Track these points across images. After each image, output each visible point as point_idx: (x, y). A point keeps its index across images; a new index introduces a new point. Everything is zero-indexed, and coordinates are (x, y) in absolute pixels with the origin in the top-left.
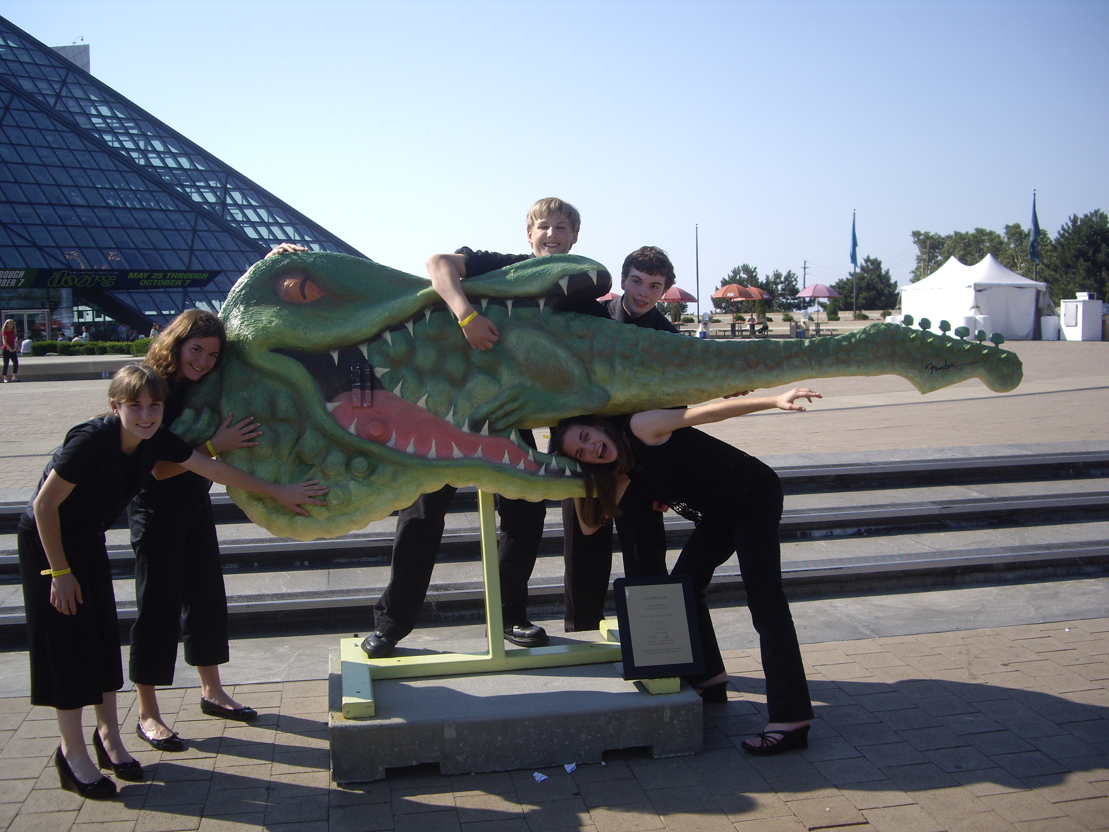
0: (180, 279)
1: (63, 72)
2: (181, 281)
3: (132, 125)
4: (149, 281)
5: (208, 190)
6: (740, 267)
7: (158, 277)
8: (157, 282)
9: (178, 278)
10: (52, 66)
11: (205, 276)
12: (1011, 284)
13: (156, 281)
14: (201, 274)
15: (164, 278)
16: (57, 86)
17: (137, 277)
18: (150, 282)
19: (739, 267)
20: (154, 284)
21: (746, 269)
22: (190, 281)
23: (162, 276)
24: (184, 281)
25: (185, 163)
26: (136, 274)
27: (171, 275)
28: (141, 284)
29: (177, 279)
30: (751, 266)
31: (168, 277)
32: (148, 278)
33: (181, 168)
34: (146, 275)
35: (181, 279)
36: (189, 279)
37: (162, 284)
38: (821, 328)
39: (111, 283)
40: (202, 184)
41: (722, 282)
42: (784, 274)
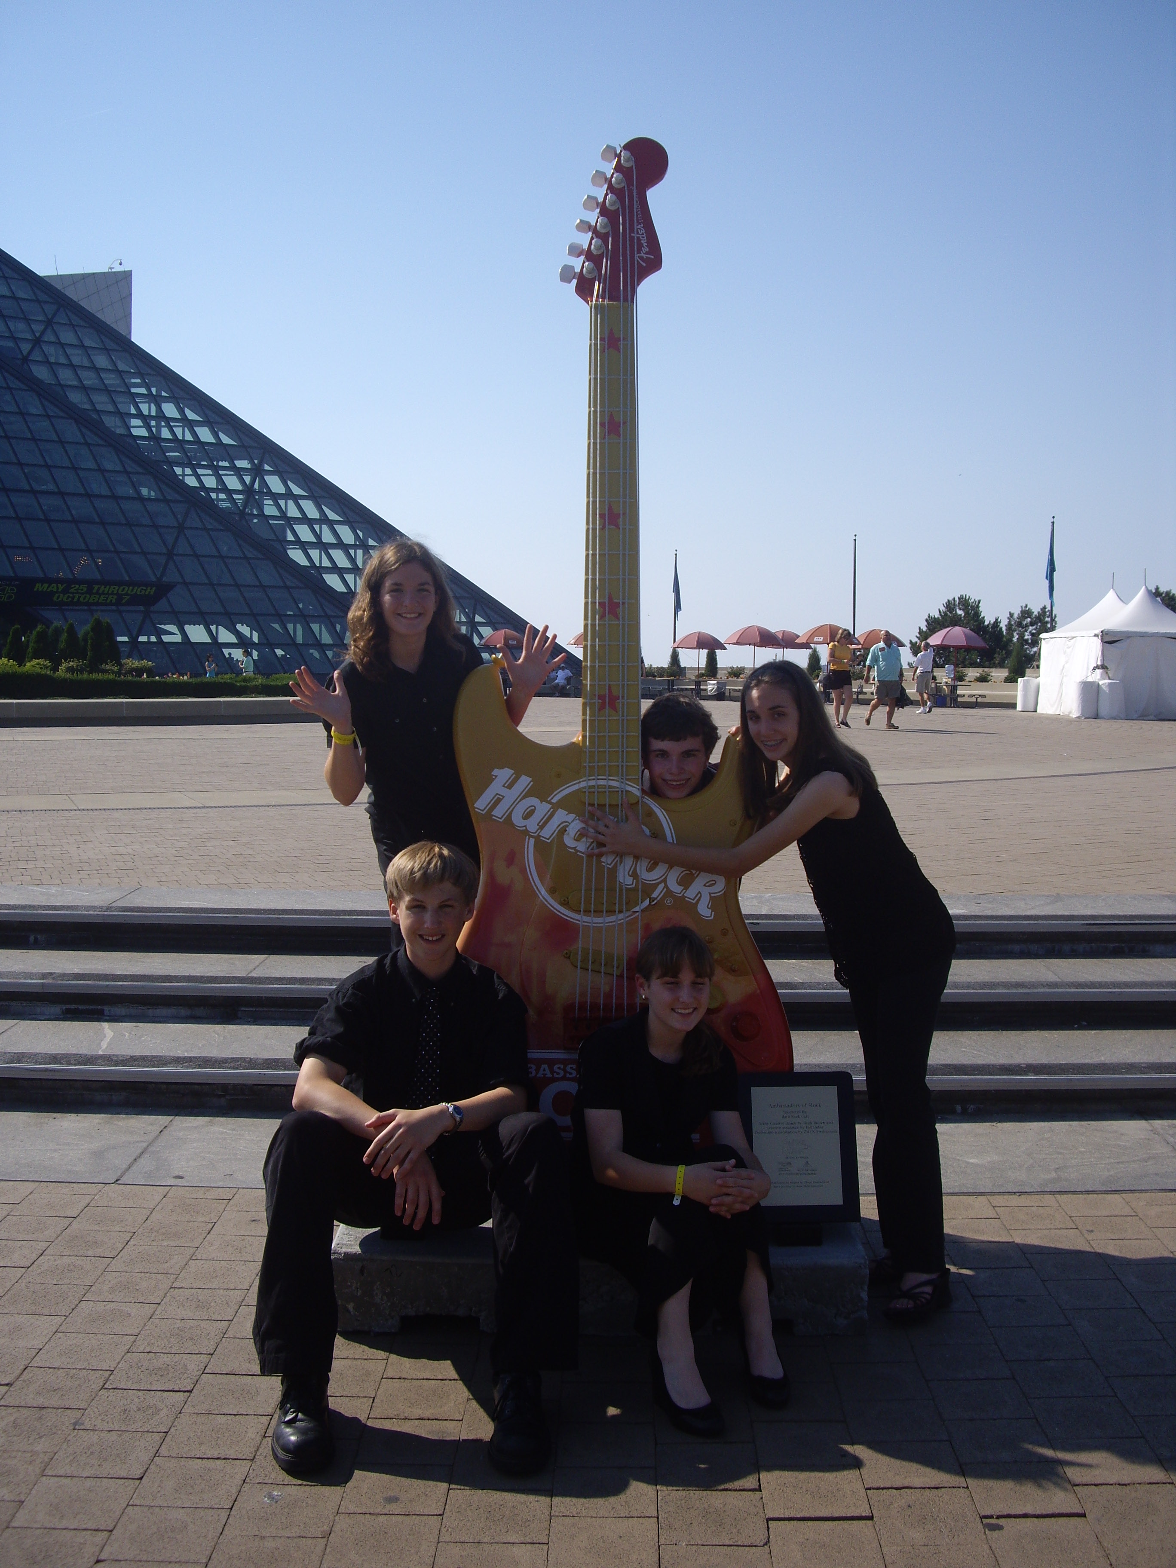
0: (112, 593)
1: (50, 309)
2: (115, 597)
3: (139, 381)
4: (66, 596)
5: (233, 473)
6: (957, 599)
7: (80, 591)
8: (80, 597)
9: (110, 592)
10: (38, 301)
11: (151, 591)
12: (1163, 633)
13: (77, 596)
14: (145, 588)
15: (90, 591)
16: (38, 328)
17: (49, 590)
18: (69, 597)
19: (954, 599)
20: (75, 600)
21: (964, 602)
22: (128, 597)
23: (85, 589)
24: (120, 597)
25: (205, 435)
26: (46, 585)
27: (99, 588)
28: (55, 599)
29: (108, 594)
30: (973, 597)
31: (94, 591)
32: (65, 591)
33: (197, 441)
34: (61, 587)
35: (116, 594)
36: (127, 594)
37: (87, 600)
38: (959, 692)
39: (10, 597)
40: (226, 464)
41: (927, 620)
42: (1036, 610)
